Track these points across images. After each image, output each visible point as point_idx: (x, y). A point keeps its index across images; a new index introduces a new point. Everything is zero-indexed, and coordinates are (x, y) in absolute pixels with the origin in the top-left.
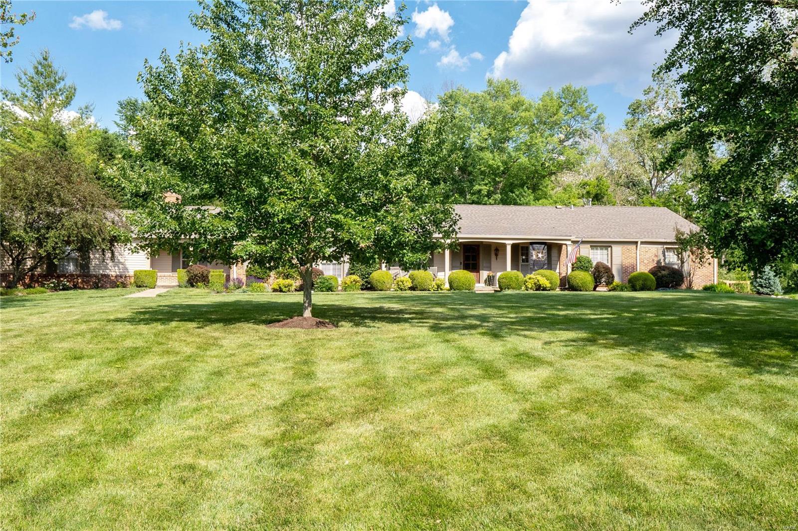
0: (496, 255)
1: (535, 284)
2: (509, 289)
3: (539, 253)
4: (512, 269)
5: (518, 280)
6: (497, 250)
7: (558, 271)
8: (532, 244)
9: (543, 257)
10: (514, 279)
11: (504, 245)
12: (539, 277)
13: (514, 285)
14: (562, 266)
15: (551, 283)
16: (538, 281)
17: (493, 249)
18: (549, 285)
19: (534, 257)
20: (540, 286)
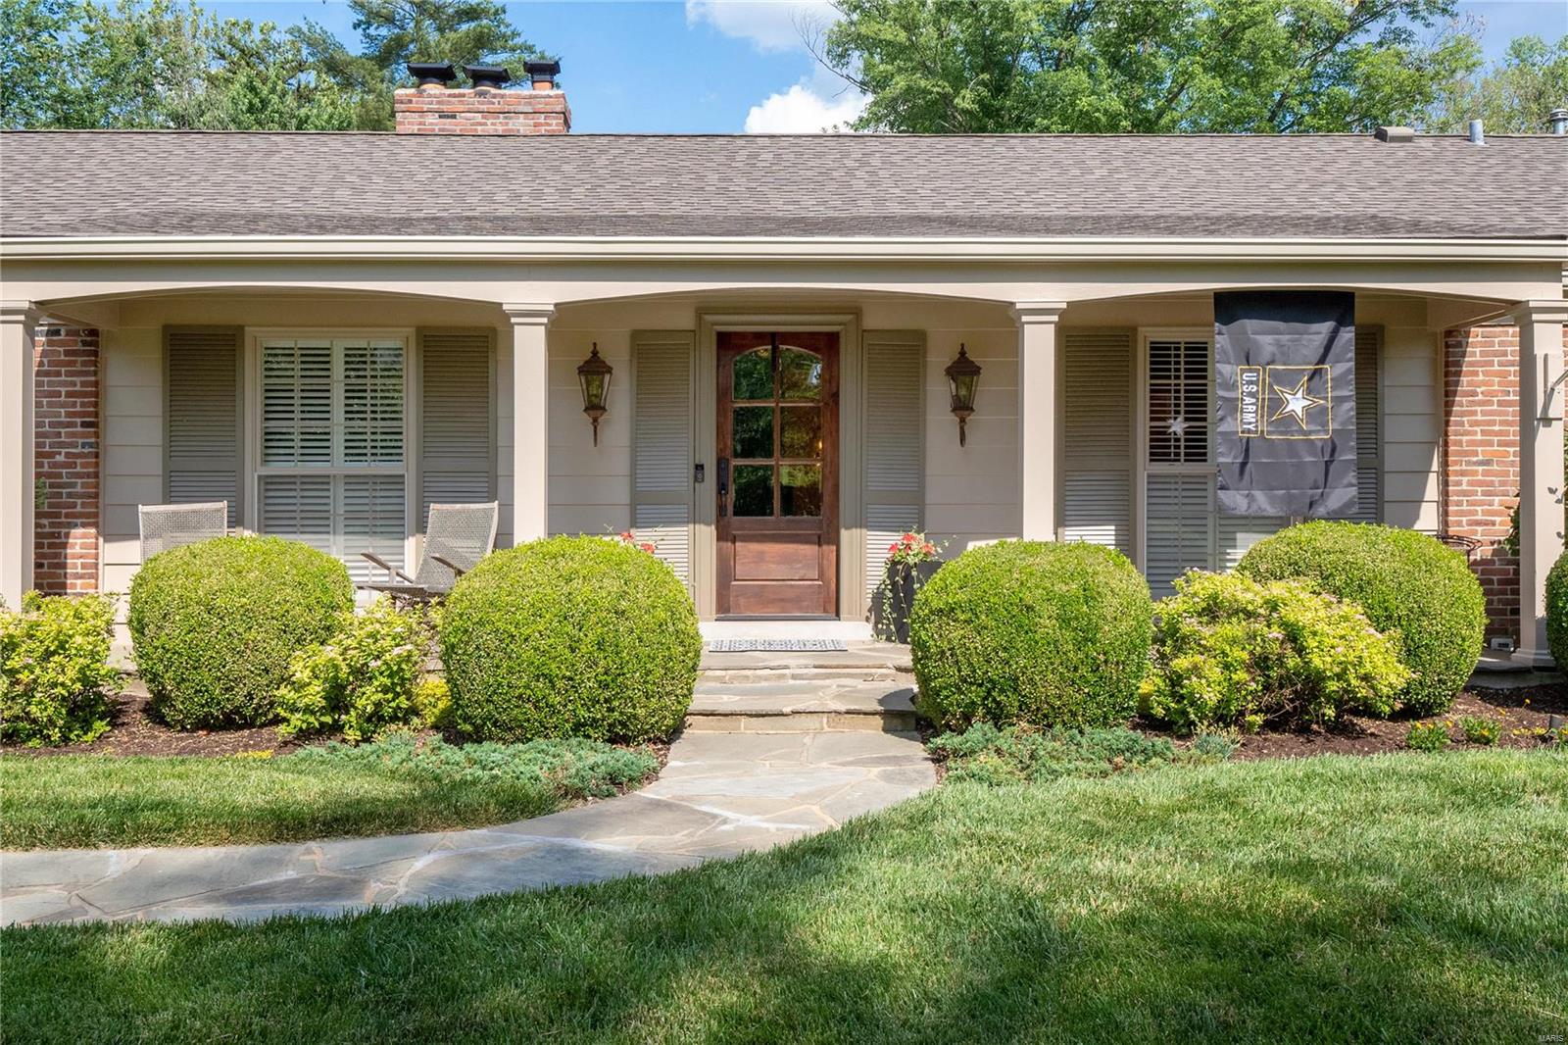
0: (962, 407)
1: (1260, 663)
2: (998, 717)
3: (1288, 380)
4: (1062, 518)
5: (1087, 637)
6: (963, 369)
7: (1428, 519)
8: (1230, 306)
9: (1315, 415)
10: (1047, 624)
11: (1006, 320)
12: (1305, 605)
13: (1049, 688)
14: (1460, 484)
15: (1411, 653)
16: (1293, 636)
17: (939, 359)
18: (1393, 675)
19: (1250, 417)
20: (1311, 686)
